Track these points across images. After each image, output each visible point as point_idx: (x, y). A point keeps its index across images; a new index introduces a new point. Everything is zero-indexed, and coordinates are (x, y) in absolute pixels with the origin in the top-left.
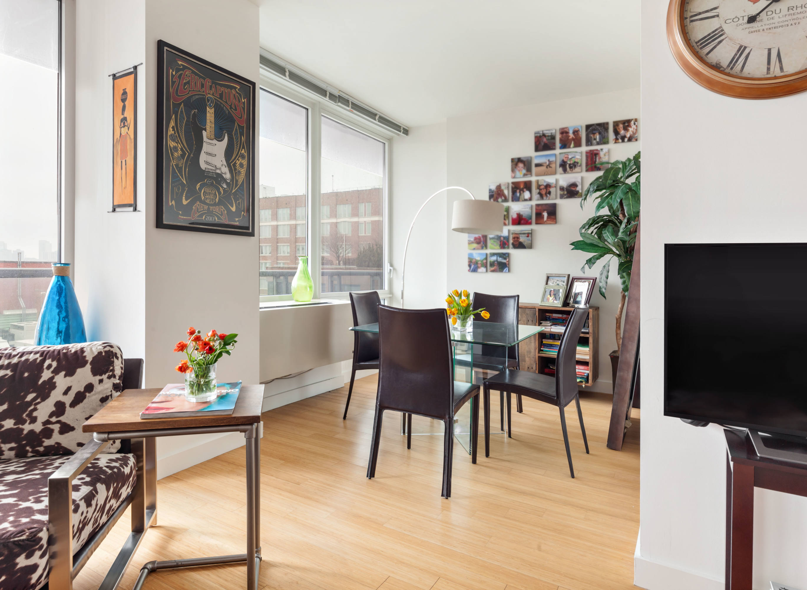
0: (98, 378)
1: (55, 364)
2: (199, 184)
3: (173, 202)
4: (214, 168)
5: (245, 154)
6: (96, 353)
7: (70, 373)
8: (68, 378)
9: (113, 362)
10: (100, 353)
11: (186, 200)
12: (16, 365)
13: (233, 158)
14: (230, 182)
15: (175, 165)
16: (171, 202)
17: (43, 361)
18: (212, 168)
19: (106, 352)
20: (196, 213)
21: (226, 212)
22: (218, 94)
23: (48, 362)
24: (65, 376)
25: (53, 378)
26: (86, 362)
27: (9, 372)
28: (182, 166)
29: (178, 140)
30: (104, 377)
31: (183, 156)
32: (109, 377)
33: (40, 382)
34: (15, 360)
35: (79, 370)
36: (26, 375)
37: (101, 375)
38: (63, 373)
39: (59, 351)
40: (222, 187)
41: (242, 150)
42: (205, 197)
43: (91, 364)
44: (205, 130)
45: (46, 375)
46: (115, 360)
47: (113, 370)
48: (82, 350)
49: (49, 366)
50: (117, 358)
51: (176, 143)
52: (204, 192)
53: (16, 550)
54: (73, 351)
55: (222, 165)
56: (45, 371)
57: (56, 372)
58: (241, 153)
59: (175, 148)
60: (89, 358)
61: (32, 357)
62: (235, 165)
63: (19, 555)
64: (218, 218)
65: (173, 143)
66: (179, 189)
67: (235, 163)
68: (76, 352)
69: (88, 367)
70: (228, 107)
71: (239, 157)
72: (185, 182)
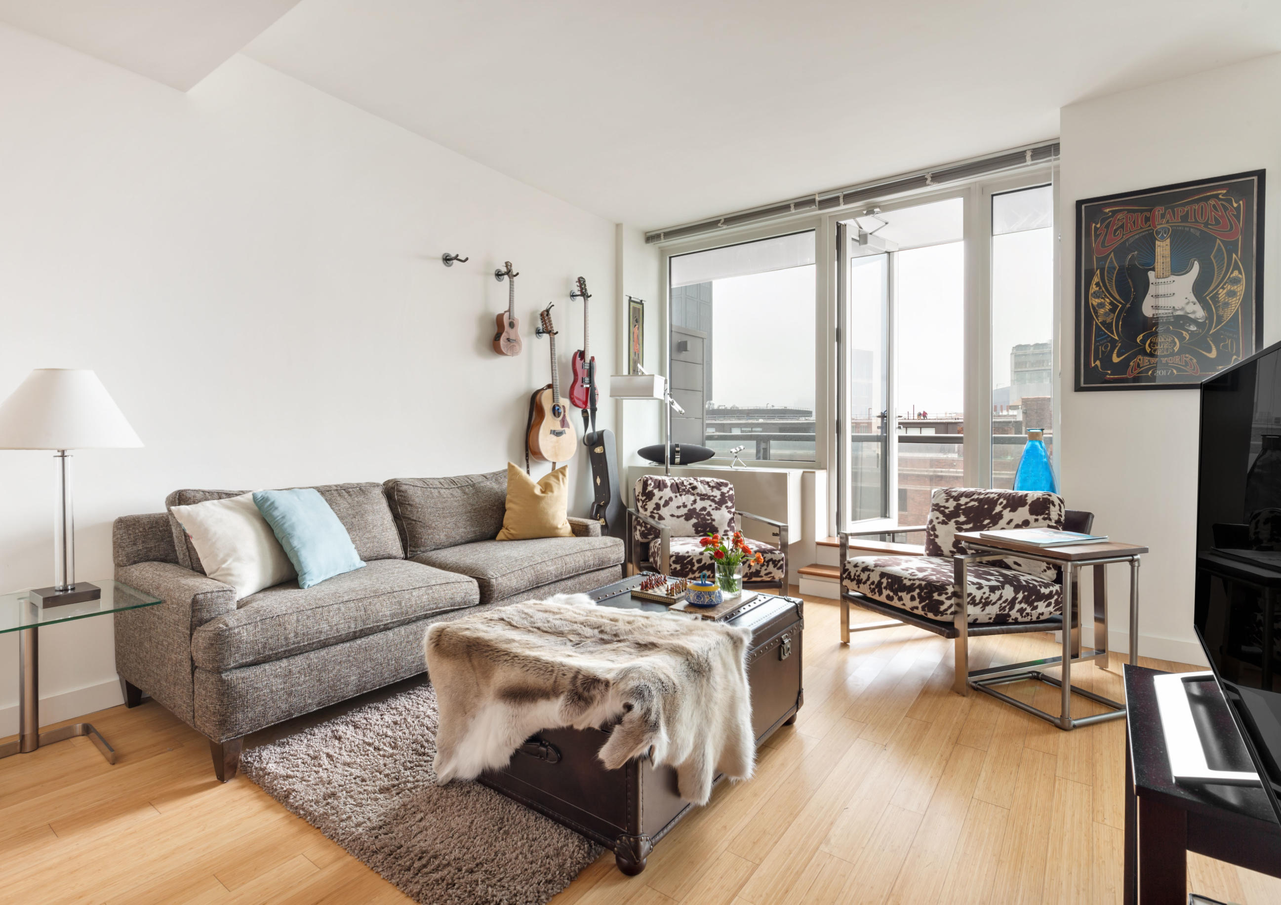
0: (1034, 517)
1: (1005, 502)
2: (1142, 335)
3: (1098, 363)
4: (1170, 311)
5: (1240, 276)
6: (1035, 498)
7: (1013, 510)
8: (1011, 513)
9: (1049, 508)
10: (1038, 499)
11: (1118, 356)
12: (982, 499)
13: (1211, 288)
14: (1205, 321)
15: (1101, 323)
16: (1094, 363)
17: (998, 499)
18: (1166, 311)
19: (1043, 498)
20: (1135, 370)
21: (1195, 361)
22: (1178, 216)
23: (1001, 500)
24: (1010, 511)
25: (1002, 511)
26: (1027, 503)
27: (976, 504)
28: (1112, 322)
29: (1105, 295)
30: (1040, 517)
31: (1113, 310)
32: (1044, 519)
33: (994, 513)
34: (982, 497)
35: (1020, 509)
36: (986, 506)
37: (1037, 515)
38: (1009, 509)
39: (1010, 494)
40: (1187, 331)
41: (1232, 273)
42: (1152, 349)
43: (1030, 505)
44: (1153, 269)
45: (998, 509)
46: (1051, 507)
47: (1049, 514)
48: (1026, 495)
49: (1001, 503)
50: (1054, 505)
51: (1102, 298)
52: (1151, 342)
53: (934, 589)
54: (1020, 495)
55: (1188, 303)
56: (998, 506)
57: (1005, 507)
58: (1229, 277)
59: (1102, 305)
60: (1029, 501)
61: (992, 496)
62: (1215, 298)
63: (935, 592)
64: (1178, 370)
65: (1097, 300)
66: (1106, 347)
67: (1217, 293)
68: (1021, 496)
69: (1027, 507)
70: (1200, 226)
71: (1225, 284)
72: (1116, 338)
